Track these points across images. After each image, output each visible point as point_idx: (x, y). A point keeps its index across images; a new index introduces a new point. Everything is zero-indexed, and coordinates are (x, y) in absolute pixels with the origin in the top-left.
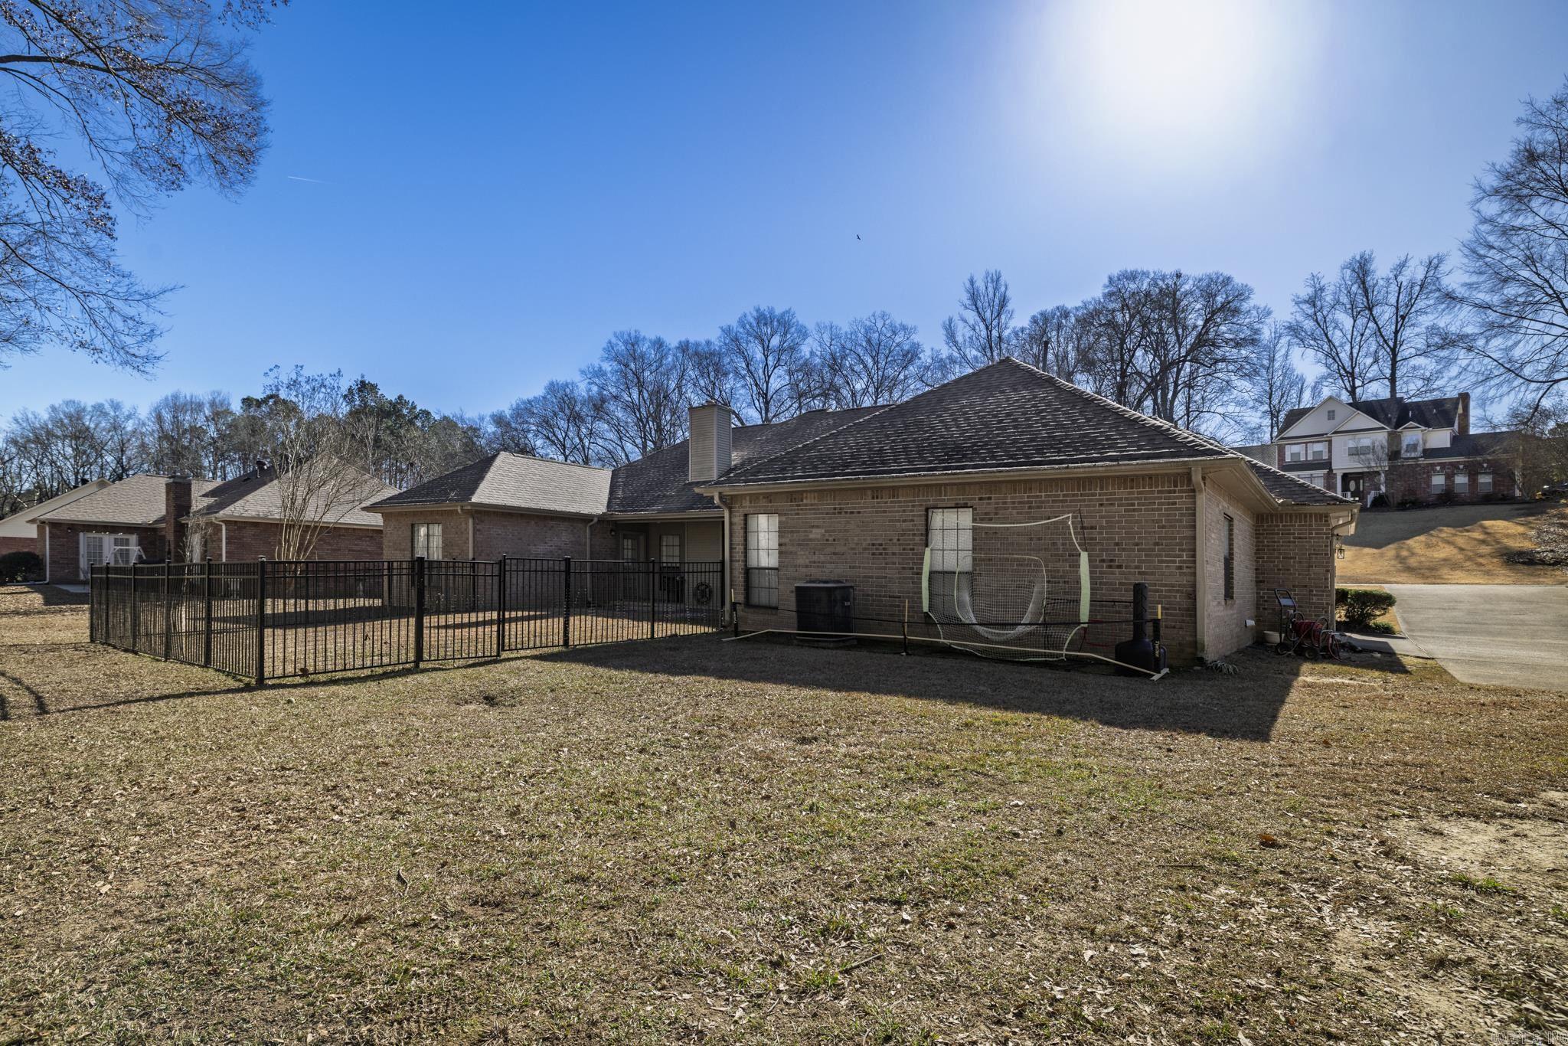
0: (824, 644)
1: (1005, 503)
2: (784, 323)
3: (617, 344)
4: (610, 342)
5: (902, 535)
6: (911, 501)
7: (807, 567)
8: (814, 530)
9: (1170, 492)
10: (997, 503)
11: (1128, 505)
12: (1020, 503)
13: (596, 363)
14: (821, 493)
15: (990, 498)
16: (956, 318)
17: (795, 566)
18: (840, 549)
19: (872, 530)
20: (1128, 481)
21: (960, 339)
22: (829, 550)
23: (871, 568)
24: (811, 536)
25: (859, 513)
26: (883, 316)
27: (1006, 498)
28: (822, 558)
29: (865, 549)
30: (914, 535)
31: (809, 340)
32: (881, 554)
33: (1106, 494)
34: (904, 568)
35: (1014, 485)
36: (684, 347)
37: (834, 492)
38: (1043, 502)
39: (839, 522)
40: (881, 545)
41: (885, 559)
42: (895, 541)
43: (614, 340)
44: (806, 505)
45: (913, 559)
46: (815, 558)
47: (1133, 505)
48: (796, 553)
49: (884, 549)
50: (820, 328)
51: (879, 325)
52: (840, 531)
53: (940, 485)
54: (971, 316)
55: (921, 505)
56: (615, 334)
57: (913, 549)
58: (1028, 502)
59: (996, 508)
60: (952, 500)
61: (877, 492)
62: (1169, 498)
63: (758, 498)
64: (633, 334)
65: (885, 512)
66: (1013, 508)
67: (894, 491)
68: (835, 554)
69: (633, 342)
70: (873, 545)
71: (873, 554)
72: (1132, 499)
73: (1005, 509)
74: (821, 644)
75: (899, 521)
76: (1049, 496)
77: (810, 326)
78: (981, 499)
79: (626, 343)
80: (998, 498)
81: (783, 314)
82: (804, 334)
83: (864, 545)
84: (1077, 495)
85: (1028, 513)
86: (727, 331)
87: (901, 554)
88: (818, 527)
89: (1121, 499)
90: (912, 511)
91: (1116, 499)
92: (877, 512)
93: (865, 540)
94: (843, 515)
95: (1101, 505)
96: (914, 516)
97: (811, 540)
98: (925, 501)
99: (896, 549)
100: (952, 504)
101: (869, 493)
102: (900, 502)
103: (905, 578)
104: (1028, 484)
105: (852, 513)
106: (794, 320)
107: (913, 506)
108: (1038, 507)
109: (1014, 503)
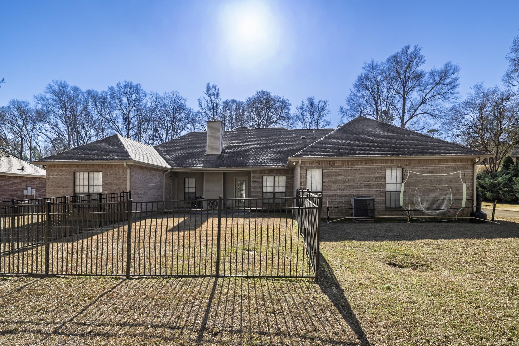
0: (370, 221)
1: (415, 167)
2: (137, 89)
3: (53, 86)
4: (50, 84)
5: (377, 178)
6: (380, 165)
7: (336, 191)
8: (340, 176)
9: (466, 164)
10: (412, 167)
11: (454, 168)
12: (420, 167)
13: (43, 93)
14: (343, 162)
15: (410, 165)
16: (202, 98)
17: (331, 191)
18: (350, 184)
19: (365, 176)
20: (454, 160)
21: (203, 106)
22: (347, 184)
23: (364, 191)
24: (338, 179)
25: (359, 169)
26: (176, 92)
27: (415, 165)
28: (343, 187)
29: (361, 183)
30: (382, 178)
31: (147, 98)
32: (368, 185)
33: (447, 164)
34: (377, 191)
35: (418, 161)
36: (89, 92)
37: (349, 161)
38: (428, 167)
39: (351, 173)
40: (368, 182)
41: (370, 187)
42: (374, 180)
43: (52, 84)
44: (336, 166)
45: (381, 187)
46: (340, 187)
47: (455, 168)
48: (331, 186)
49: (370, 183)
50: (152, 94)
51: (175, 96)
52: (351, 176)
53: (392, 160)
54: (207, 97)
55: (384, 167)
56: (53, 80)
57: (381, 183)
58: (423, 167)
59: (412, 169)
60: (396, 165)
61: (367, 162)
62: (466, 166)
63: (313, 163)
64: (63, 82)
65: (370, 169)
66: (418, 169)
67: (374, 162)
68: (349, 185)
69: (63, 86)
70: (365, 182)
71: (365, 185)
72: (455, 166)
73: (415, 169)
74: (369, 221)
75: (375, 173)
76: (430, 165)
77: (148, 92)
78: (407, 165)
79: (59, 86)
80: (413, 165)
81: (137, 85)
82: (145, 95)
83: (361, 182)
84: (438, 165)
85: (423, 170)
86: (111, 88)
87: (376, 185)
88: (341, 175)
89: (452, 166)
90: (381, 169)
91: (450, 166)
92: (367, 169)
93: (362, 180)
94: (353, 170)
95: (446, 168)
96: (381, 171)
97: (338, 180)
98: (386, 165)
99: (374, 183)
100: (396, 167)
101: (364, 162)
102: (376, 166)
103: (378, 194)
104: (423, 161)
105: (356, 169)
106: (141, 89)
107: (381, 167)
108: (426, 168)
109: (418, 167)
